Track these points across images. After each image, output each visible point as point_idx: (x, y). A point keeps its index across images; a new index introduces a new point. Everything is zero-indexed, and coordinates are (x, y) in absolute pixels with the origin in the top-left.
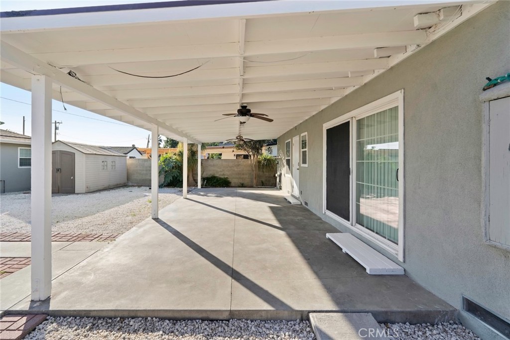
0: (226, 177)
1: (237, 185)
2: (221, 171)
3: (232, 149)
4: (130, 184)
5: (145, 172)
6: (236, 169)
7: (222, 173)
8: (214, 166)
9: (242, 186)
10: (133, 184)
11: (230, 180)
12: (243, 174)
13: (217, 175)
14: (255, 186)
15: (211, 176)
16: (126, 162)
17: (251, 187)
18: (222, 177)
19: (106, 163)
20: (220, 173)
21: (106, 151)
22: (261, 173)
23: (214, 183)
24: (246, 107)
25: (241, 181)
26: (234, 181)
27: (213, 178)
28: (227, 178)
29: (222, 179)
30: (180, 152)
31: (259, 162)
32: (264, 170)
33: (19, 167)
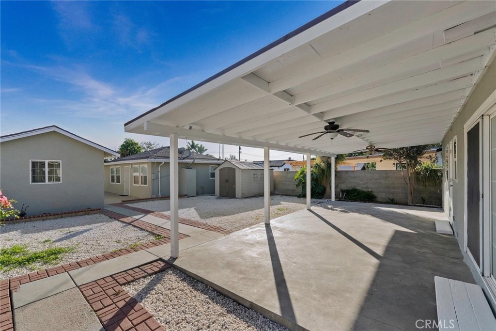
0: (370, 190)
1: (384, 201)
2: (363, 184)
3: (380, 159)
4: (277, 193)
5: (288, 183)
6: (384, 182)
7: (365, 186)
8: (355, 177)
9: (392, 202)
10: (278, 193)
11: (375, 194)
12: (394, 188)
13: (359, 188)
14: (410, 203)
15: (351, 188)
16: (273, 174)
17: (404, 204)
18: (365, 190)
19: (256, 176)
20: (362, 186)
21: (257, 166)
22: (421, 188)
23: (354, 196)
24: (334, 122)
25: (391, 197)
26: (380, 196)
27: (354, 190)
28: (372, 191)
29: (365, 192)
30: (317, 164)
31: (418, 173)
32: (427, 184)
33: (210, 178)
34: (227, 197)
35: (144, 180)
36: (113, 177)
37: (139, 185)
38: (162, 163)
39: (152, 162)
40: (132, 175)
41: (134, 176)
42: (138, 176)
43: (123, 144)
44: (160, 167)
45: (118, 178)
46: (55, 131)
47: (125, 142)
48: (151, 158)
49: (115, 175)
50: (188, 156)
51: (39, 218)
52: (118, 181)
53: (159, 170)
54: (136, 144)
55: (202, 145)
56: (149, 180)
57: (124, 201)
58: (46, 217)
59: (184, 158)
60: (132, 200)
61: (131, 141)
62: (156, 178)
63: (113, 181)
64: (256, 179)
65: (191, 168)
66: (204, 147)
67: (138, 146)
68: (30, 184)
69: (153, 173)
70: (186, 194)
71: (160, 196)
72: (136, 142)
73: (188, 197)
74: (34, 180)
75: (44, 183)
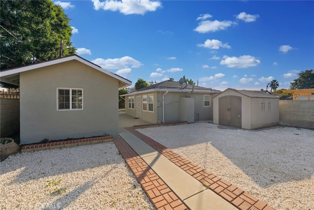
4: (282, 124)
10: (285, 124)
16: (279, 103)
19: (264, 105)
33: (204, 106)
34: (229, 126)
35: (151, 107)
36: (130, 104)
37: (147, 111)
38: (166, 92)
39: (157, 92)
40: (142, 103)
41: (143, 104)
42: (146, 104)
43: (137, 83)
44: (164, 96)
45: (133, 104)
46: (74, 60)
47: (138, 81)
48: (157, 88)
49: (131, 103)
50: (185, 87)
51: (57, 146)
52: (133, 107)
53: (163, 99)
54: (145, 82)
55: (191, 80)
56: (154, 107)
57: (135, 126)
58: (63, 145)
59: (184, 88)
60: (142, 126)
61: (142, 80)
62: (161, 106)
63: (130, 107)
64: (263, 108)
65: (189, 97)
66: (193, 81)
67: (146, 83)
68: (57, 110)
69: (158, 101)
70: (185, 120)
71: (164, 122)
72: (145, 81)
73: (188, 123)
74: (61, 107)
75: (69, 110)
